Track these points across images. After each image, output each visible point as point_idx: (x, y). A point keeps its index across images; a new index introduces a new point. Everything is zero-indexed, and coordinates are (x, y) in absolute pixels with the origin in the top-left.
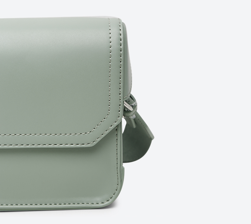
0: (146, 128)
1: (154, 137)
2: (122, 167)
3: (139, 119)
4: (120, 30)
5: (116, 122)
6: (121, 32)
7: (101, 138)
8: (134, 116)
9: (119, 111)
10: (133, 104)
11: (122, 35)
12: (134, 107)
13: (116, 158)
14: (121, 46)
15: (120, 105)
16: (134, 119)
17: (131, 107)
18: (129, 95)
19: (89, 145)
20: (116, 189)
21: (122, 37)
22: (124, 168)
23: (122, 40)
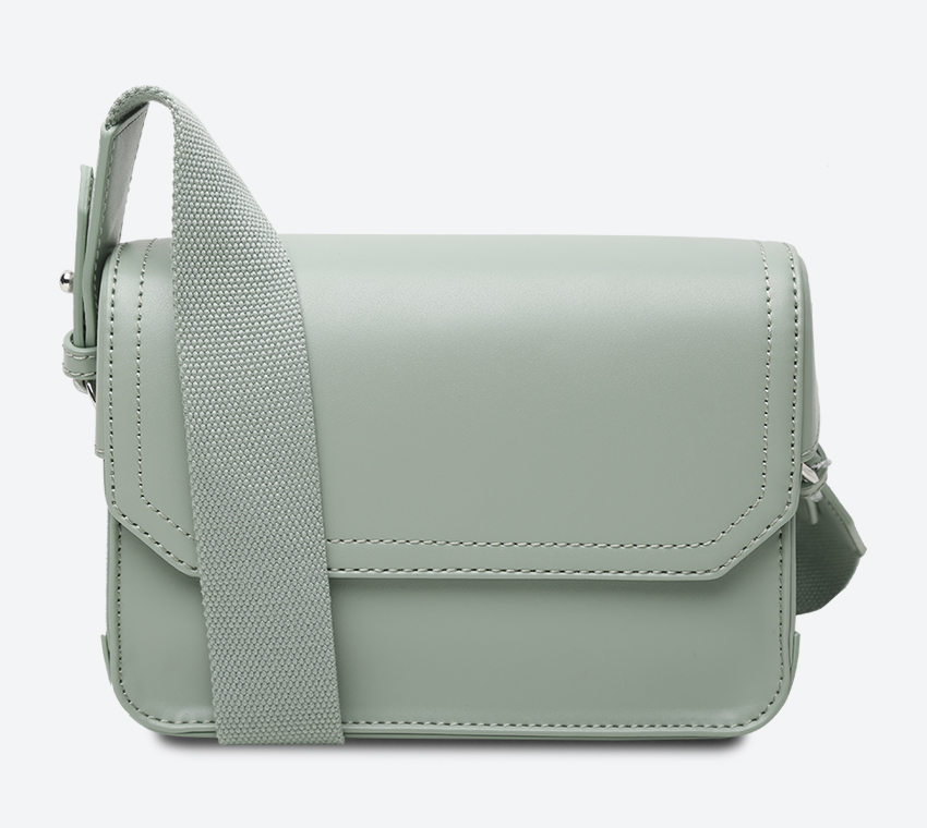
0: (849, 527)
1: (865, 549)
2: (795, 633)
3: (829, 503)
4: (794, 279)
5: (780, 517)
6: (797, 286)
7: (742, 558)
8: (819, 495)
9: (790, 489)
10: (819, 466)
11: (799, 294)
12: (821, 472)
13: (779, 609)
14: (796, 321)
15: (792, 474)
16: (817, 504)
17: (814, 473)
18: (815, 448)
19: (709, 576)
20: (777, 689)
21: (798, 298)
22: (799, 635)
23: (799, 308)
